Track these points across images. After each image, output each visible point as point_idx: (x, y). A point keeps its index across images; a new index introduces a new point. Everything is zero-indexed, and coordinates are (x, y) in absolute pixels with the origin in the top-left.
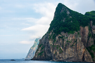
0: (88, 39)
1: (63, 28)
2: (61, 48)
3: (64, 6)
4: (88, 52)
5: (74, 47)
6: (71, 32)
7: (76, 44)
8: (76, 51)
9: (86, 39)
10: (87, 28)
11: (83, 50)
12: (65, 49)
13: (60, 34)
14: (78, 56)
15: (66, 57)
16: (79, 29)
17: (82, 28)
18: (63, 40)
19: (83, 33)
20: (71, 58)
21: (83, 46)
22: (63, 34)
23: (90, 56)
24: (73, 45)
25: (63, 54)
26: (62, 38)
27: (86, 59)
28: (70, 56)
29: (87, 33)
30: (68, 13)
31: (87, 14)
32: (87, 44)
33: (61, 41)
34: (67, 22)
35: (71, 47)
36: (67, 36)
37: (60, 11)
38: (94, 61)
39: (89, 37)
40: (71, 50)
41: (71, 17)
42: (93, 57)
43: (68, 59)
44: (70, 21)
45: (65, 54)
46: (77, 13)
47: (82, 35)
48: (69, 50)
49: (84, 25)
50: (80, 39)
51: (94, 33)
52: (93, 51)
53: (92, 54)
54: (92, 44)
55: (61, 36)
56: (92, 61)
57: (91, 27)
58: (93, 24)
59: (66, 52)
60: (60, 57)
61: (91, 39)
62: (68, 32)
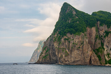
0: (95, 41)
1: (69, 29)
2: (67, 51)
3: (70, 5)
4: (95, 54)
5: (81, 49)
6: (77, 33)
7: (83, 47)
8: (83, 53)
9: (93, 41)
10: (94, 29)
11: (90, 53)
12: (71, 51)
13: (66, 36)
14: (84, 59)
15: (73, 60)
16: (86, 31)
17: (88, 29)
18: (69, 42)
19: (90, 34)
20: (78, 61)
21: (90, 49)
22: (69, 35)
23: (97, 59)
24: (79, 47)
25: (69, 57)
27: (93, 62)
28: (77, 59)
29: (94, 35)
30: (74, 13)
31: (94, 14)
32: (94, 46)
33: (67, 43)
34: (73, 22)
35: (77, 49)
36: (73, 38)
37: (66, 11)
38: (101, 63)
39: (96, 38)
40: (78, 52)
41: (77, 18)
42: (100, 60)
43: (74, 62)
44: (76, 21)
45: (71, 57)
46: (83, 13)
47: (88, 36)
48: (75, 53)
49: (91, 26)
50: (87, 40)
51: (102, 34)
52: (100, 54)
53: (99, 57)
54: (99, 46)
55: (67, 38)
56: (99, 64)
57: (98, 28)
58: (101, 25)
59: (72, 55)
60: (66, 60)
61: (98, 41)
62: (74, 33)
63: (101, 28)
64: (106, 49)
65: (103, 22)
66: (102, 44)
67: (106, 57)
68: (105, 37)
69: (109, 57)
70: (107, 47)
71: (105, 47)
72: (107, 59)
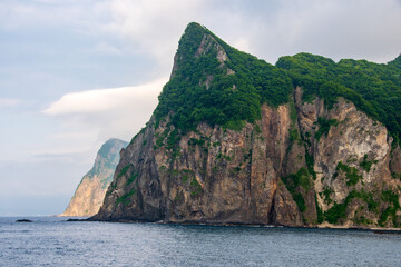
0: (289, 149)
1: (204, 110)
2: (198, 179)
3: (208, 32)
4: (287, 192)
5: (242, 175)
6: (231, 123)
7: (249, 167)
8: (249, 188)
9: (282, 148)
10: (283, 112)
11: (271, 187)
12: (212, 181)
13: (196, 131)
14: (253, 206)
15: (216, 208)
16: (259, 115)
17: (267, 110)
18: (206, 151)
19: (273, 128)
20: (231, 213)
21: (272, 174)
22: (205, 129)
23: (294, 205)
24: (238, 169)
25: (205, 199)
26: (201, 143)
27: (279, 217)
28: (229, 207)
29: (284, 129)
30: (223, 57)
31: (283, 62)
32: (284, 165)
33: (197, 156)
34: (219, 88)
35: (232, 175)
36: (217, 137)
37: (195, 49)
38: (304, 221)
39: (290, 141)
40: (233, 185)
41: (232, 72)
42: (301, 209)
43: (220, 215)
44: (229, 85)
45: (211, 199)
46: (251, 58)
47: (267, 133)
48: (225, 185)
49: (276, 100)
50: (263, 147)
51: (308, 128)
52: (302, 190)
53: (298, 199)
54: (300, 164)
55: (197, 137)
56: (299, 223)
57: (297, 108)
58: (305, 98)
59: (215, 194)
60: (194, 208)
61: (298, 150)
62: (221, 123)
63: (307, 107)
64: (319, 176)
65: (311, 90)
66: (310, 160)
67: (320, 201)
68: (317, 136)
69: (328, 201)
70: (325, 168)
71: (316, 168)
72: (323, 206)
